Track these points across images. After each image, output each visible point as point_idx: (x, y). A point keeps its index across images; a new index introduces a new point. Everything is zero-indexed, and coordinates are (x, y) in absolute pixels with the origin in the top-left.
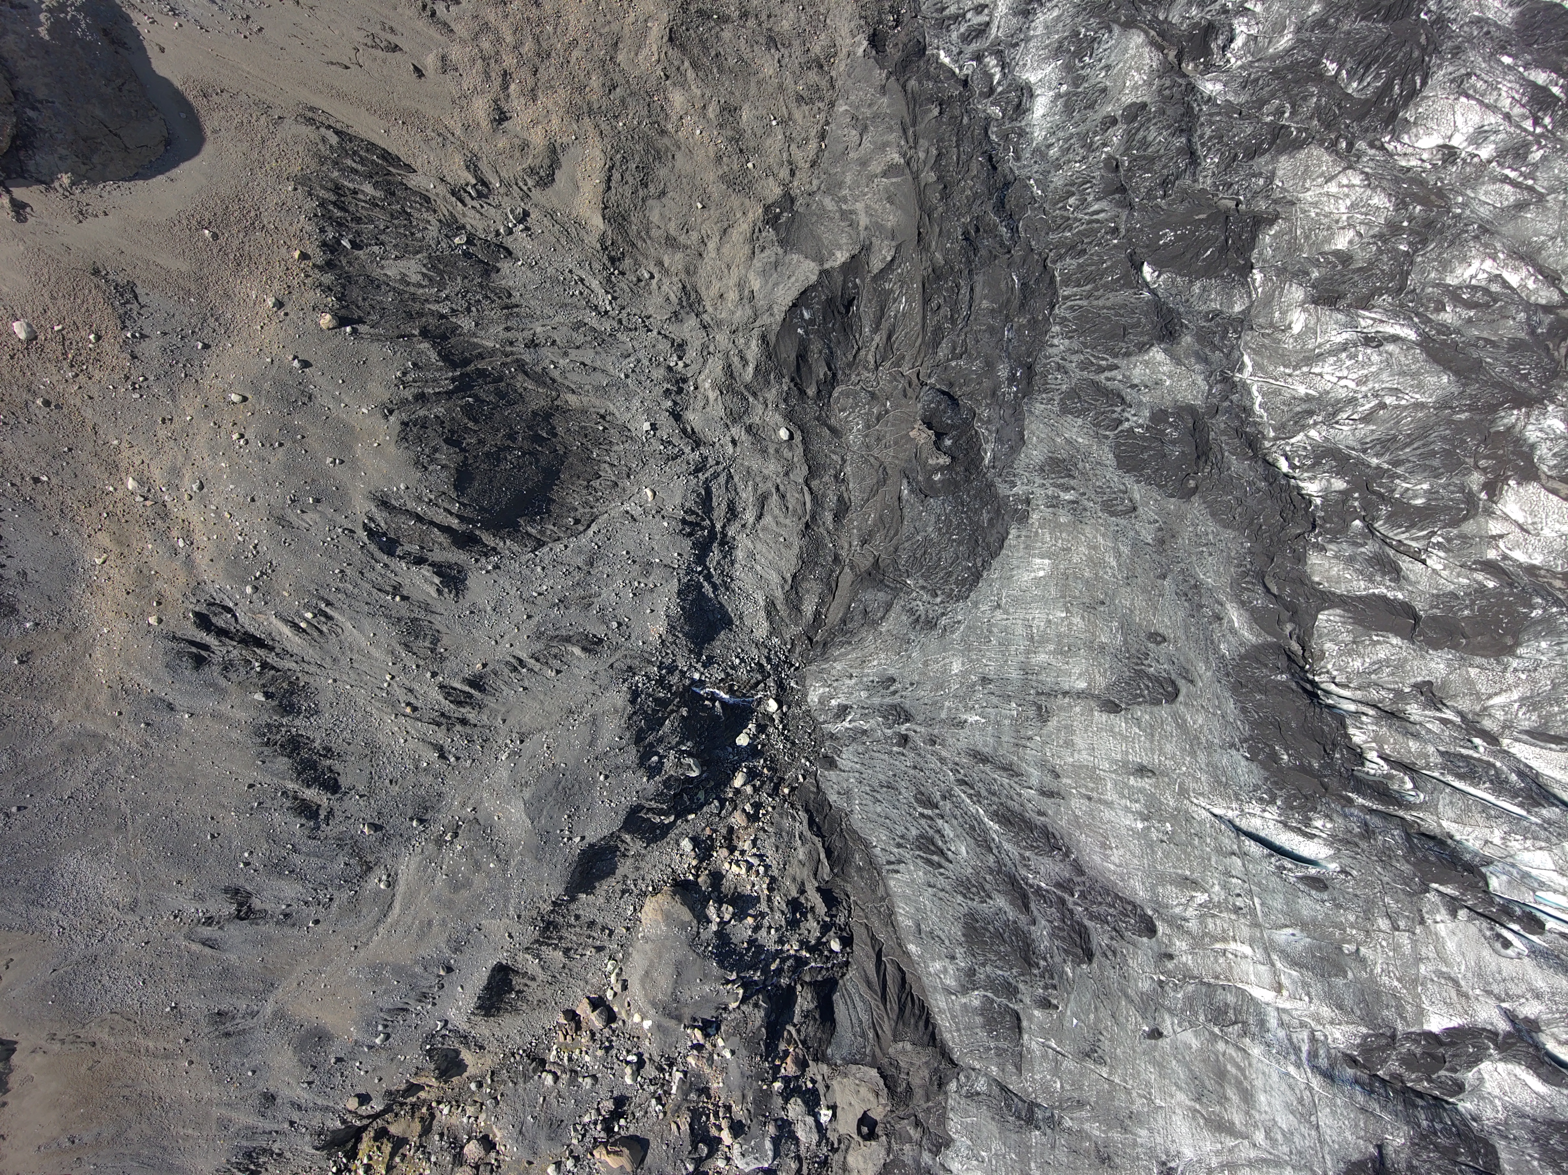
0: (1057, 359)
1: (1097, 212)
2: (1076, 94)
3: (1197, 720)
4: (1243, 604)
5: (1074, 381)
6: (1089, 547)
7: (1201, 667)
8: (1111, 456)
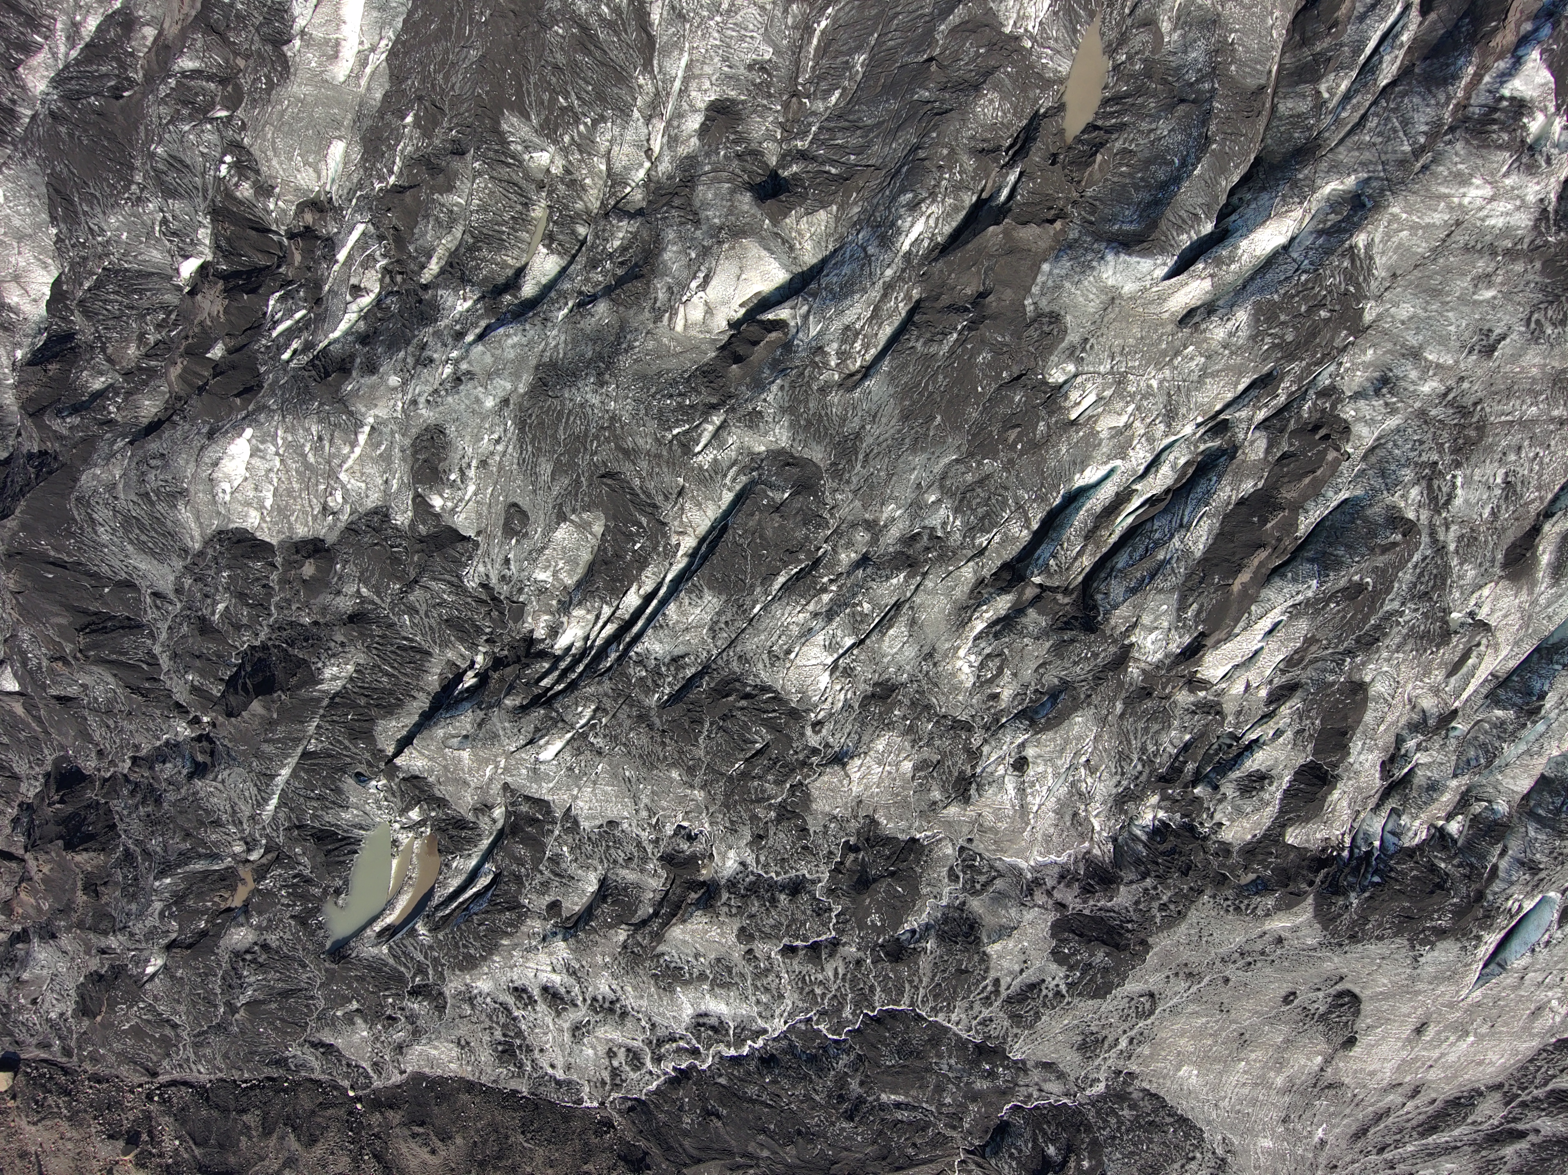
0: (974, 1023)
1: (836, 974)
2: (714, 979)
3: (1383, 982)
4: (1268, 915)
5: (1001, 1014)
6: (1182, 1036)
7: (1328, 965)
8: (1090, 1002)
